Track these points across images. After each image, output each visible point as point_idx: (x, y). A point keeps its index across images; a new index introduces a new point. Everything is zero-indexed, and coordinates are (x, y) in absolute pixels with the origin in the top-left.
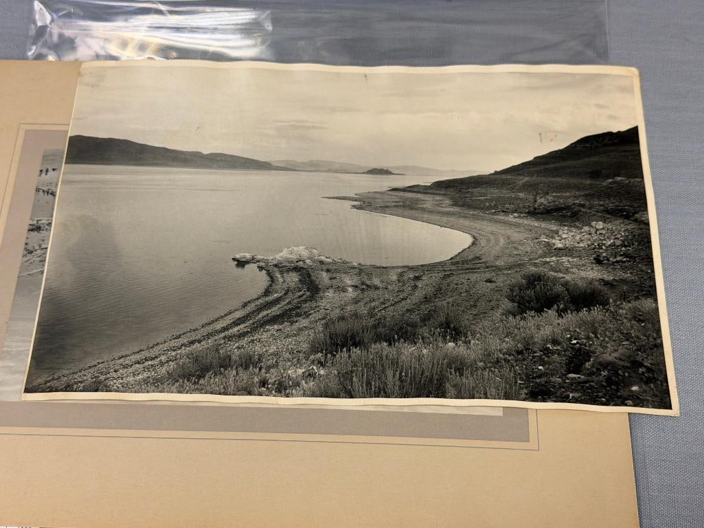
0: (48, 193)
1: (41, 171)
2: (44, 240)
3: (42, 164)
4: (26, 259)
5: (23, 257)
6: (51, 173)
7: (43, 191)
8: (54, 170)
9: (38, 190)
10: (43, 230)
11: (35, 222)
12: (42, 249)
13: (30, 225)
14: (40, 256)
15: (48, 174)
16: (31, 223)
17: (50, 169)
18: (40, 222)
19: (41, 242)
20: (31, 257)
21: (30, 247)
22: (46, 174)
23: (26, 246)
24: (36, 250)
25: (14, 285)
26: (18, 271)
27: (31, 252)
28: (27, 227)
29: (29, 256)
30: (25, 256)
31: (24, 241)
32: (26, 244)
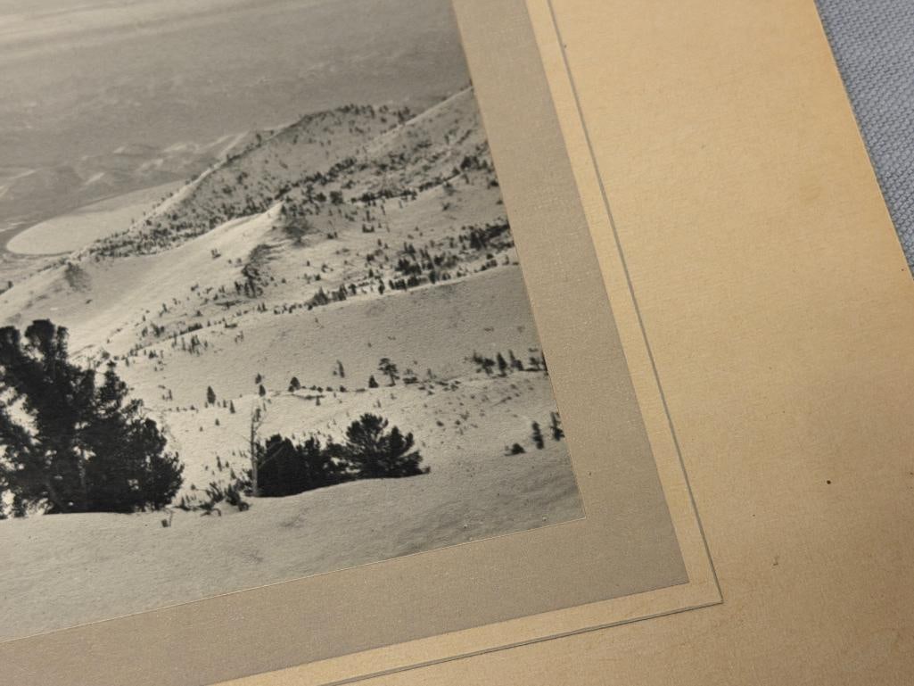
0: (502, 365)
1: (558, 434)
2: (446, 208)
3: (567, 460)
4: (474, 140)
5: (486, 143)
6: (523, 434)
7: (519, 365)
8: (517, 450)
9: (539, 364)
10: (461, 239)
11: (499, 257)
12: (438, 181)
13: (510, 245)
14: (436, 158)
15: (531, 431)
16: (510, 252)
17: (531, 448)
18: (484, 261)
19: (453, 200)
20: (459, 148)
21: (479, 178)
22: (535, 426)
23: (491, 178)
24: (456, 172)
25: (473, 60)
26: (481, 102)
27: (466, 163)
28: (516, 233)
29: (467, 149)
30: (483, 148)
31: (505, 191)
32: (495, 184)
